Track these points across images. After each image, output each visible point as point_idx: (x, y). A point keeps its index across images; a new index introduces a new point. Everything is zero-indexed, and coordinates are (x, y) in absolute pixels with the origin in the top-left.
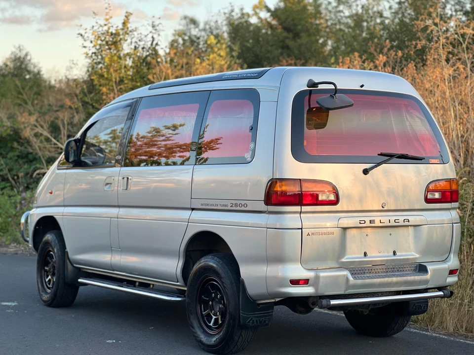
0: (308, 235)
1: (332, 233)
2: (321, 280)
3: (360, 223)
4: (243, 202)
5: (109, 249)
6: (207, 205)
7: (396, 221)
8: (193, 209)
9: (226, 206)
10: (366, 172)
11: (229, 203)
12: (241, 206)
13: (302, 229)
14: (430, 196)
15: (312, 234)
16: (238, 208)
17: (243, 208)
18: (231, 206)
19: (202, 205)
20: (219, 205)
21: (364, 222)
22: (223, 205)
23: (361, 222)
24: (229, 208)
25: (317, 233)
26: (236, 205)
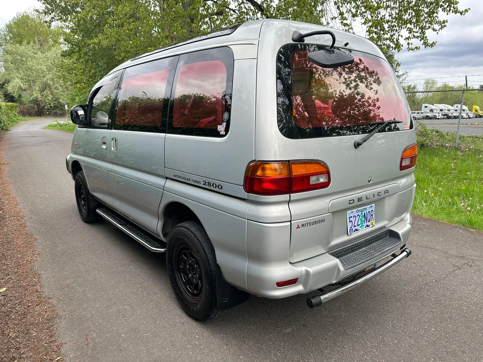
0: (298, 227)
1: (323, 221)
4: (218, 183)
5: (110, 194)
6: (180, 177)
8: (167, 178)
9: (198, 182)
11: (201, 180)
12: (214, 186)
15: (303, 225)
16: (212, 188)
17: (217, 189)
18: (204, 184)
19: (175, 176)
20: (191, 180)
21: (353, 201)
22: (195, 181)
23: (351, 202)
24: (202, 185)
25: (307, 223)
26: (209, 184)
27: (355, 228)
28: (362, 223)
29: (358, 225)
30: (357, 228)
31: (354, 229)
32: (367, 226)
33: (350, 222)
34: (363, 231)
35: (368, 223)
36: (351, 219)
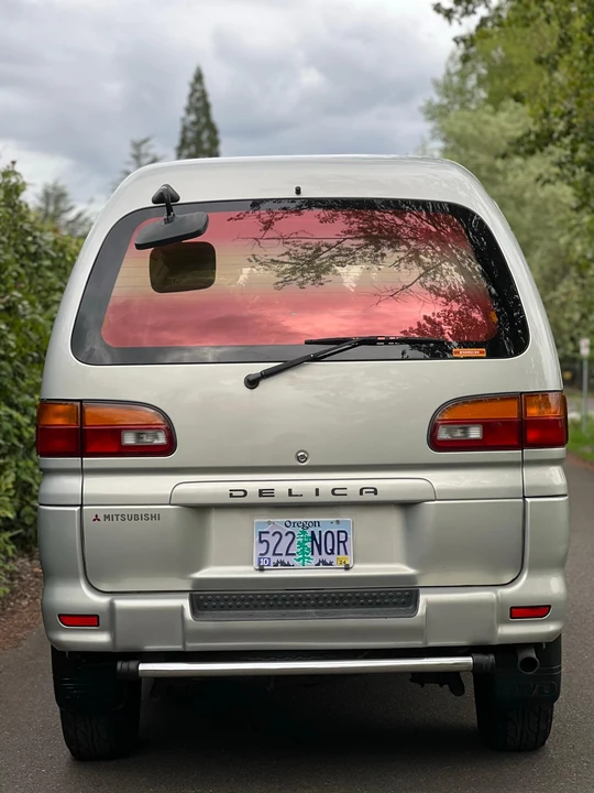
0: (96, 519)
1: (156, 517)
2: (118, 618)
3: (231, 495)
7: (336, 492)
10: (252, 383)
13: (81, 505)
14: (443, 435)
15: (106, 517)
21: (242, 493)
23: (235, 493)
25: (117, 516)
27: (279, 558)
28: (303, 552)
29: (287, 554)
30: (286, 559)
31: (275, 559)
32: (325, 563)
33: (261, 542)
34: (306, 570)
35: (328, 559)
36: (264, 537)
